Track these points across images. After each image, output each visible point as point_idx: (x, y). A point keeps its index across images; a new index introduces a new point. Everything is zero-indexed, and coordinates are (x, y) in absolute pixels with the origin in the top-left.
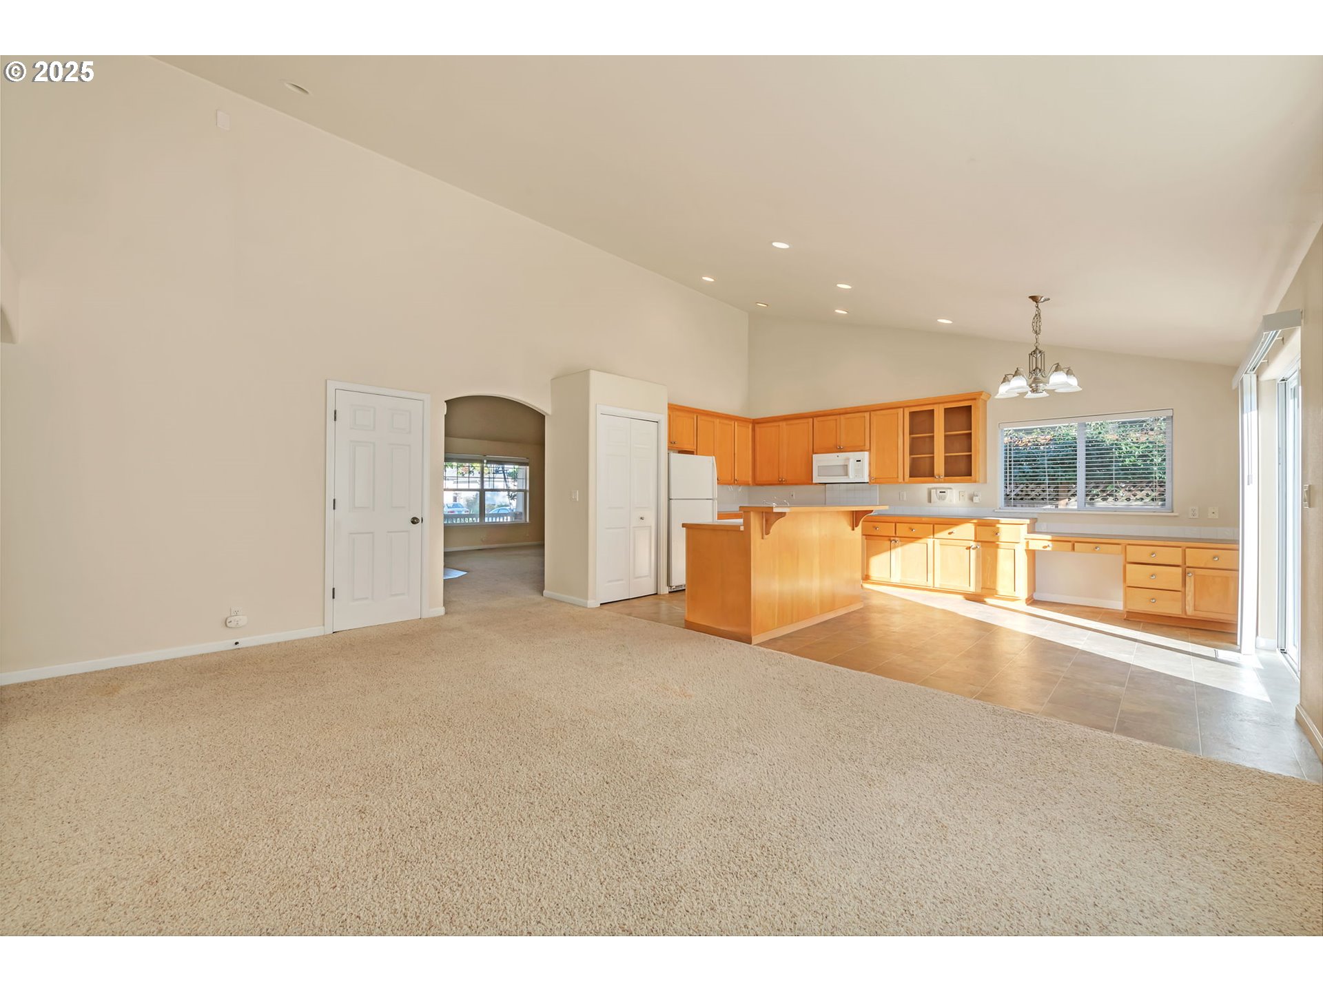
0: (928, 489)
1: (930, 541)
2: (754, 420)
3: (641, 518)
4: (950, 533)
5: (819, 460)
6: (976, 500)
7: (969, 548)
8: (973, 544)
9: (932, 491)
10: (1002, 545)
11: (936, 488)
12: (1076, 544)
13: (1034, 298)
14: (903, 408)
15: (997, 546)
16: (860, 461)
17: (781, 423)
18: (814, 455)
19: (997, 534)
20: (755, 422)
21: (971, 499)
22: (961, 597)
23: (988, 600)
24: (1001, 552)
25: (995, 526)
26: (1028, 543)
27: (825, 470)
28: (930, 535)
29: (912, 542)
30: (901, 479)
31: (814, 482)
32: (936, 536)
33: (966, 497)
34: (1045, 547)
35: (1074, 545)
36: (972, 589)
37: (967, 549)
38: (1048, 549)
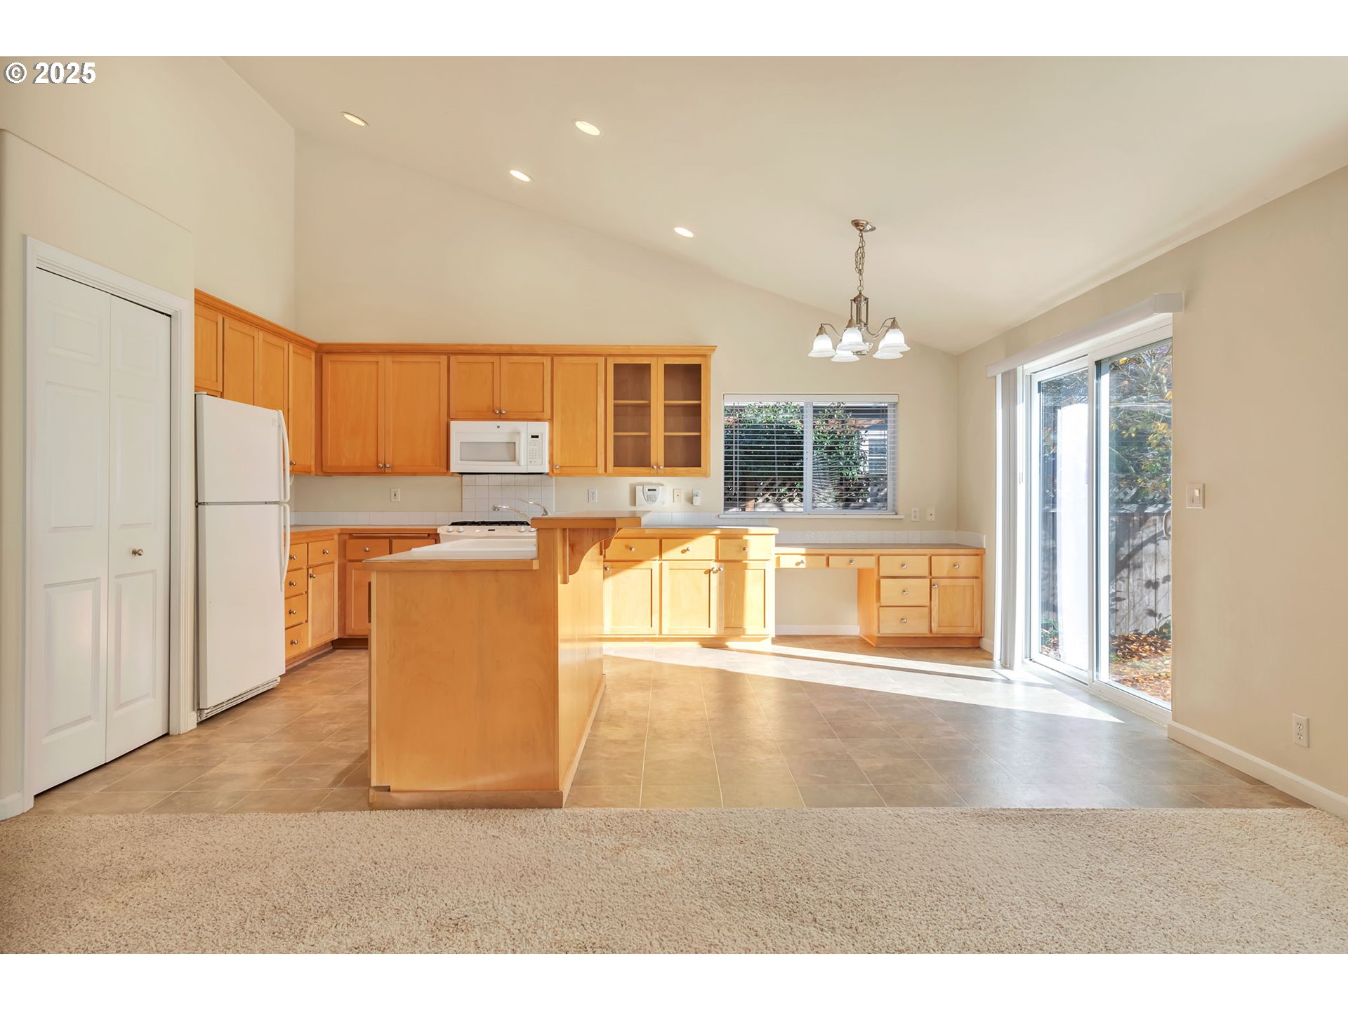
0: (631, 485)
1: (655, 565)
2: (320, 345)
3: (135, 553)
4: (683, 552)
5: (462, 432)
6: (697, 501)
7: (708, 572)
8: (715, 565)
9: (637, 487)
10: (751, 565)
11: (643, 484)
12: (830, 557)
13: (856, 224)
14: (606, 356)
15: (745, 567)
16: (537, 437)
17: (381, 358)
18: (453, 423)
19: (744, 549)
20: (323, 352)
21: (690, 500)
22: (695, 645)
23: (729, 644)
24: (749, 575)
25: (741, 538)
26: (778, 559)
27: (477, 449)
28: (655, 556)
29: (629, 567)
30: (601, 469)
31: (453, 469)
32: (665, 556)
33: (683, 497)
34: (798, 564)
35: (828, 559)
36: (713, 631)
37: (705, 573)
38: (803, 566)
